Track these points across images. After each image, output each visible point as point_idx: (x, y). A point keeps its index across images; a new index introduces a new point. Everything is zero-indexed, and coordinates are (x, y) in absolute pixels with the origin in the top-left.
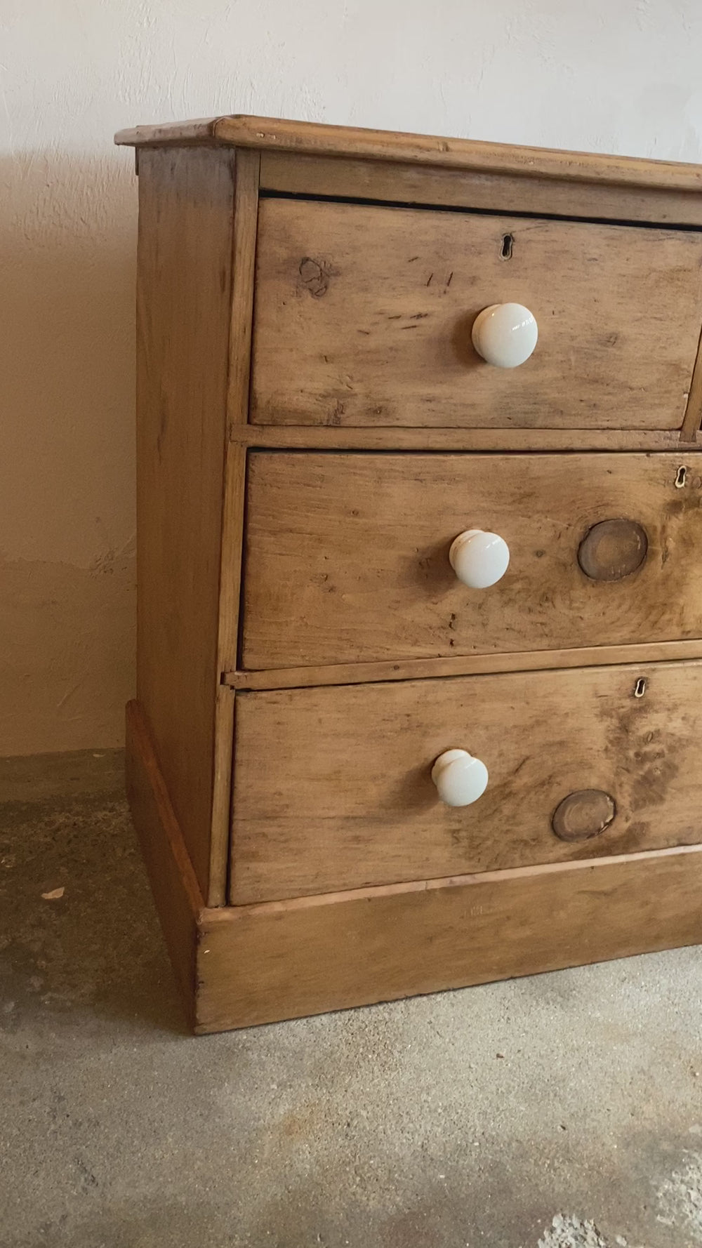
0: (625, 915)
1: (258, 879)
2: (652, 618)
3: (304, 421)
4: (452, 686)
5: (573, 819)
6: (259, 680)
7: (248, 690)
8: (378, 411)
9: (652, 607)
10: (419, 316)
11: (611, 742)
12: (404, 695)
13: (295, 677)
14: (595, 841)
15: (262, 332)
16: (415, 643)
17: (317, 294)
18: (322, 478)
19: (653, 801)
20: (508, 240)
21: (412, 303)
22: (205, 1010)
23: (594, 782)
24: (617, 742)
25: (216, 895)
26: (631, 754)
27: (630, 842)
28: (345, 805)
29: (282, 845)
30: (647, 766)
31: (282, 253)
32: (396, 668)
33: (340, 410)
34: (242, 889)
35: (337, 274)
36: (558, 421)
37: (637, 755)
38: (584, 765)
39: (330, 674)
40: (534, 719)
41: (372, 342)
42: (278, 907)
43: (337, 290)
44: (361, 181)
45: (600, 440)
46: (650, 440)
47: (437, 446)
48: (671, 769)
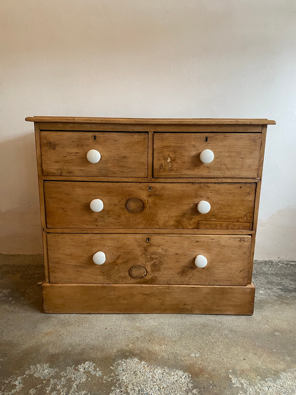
0: (155, 301)
1: (55, 277)
2: (149, 223)
3: (54, 175)
4: (98, 236)
5: (135, 273)
6: (51, 231)
7: (49, 233)
8: (70, 173)
9: (148, 220)
10: (77, 153)
11: (142, 253)
12: (86, 237)
13: (59, 231)
14: (142, 280)
15: (43, 157)
16: (87, 225)
17: (53, 149)
18: (60, 187)
19: (157, 271)
20: (95, 137)
21: (74, 150)
22: (45, 307)
23: (139, 263)
24: (144, 253)
25: (47, 280)
26: (149, 257)
27: (152, 281)
28: (74, 262)
29: (60, 270)
30: (154, 261)
31: (45, 142)
32: (83, 230)
33: (61, 172)
34: (52, 280)
35: (57, 145)
36: (114, 175)
37: (150, 257)
38: (135, 259)
39: (67, 231)
40: (120, 246)
41: (67, 158)
42: (60, 285)
43: (57, 148)
44: (61, 127)
45: (126, 180)
46: (139, 180)
47: (86, 180)
48: (161, 263)
